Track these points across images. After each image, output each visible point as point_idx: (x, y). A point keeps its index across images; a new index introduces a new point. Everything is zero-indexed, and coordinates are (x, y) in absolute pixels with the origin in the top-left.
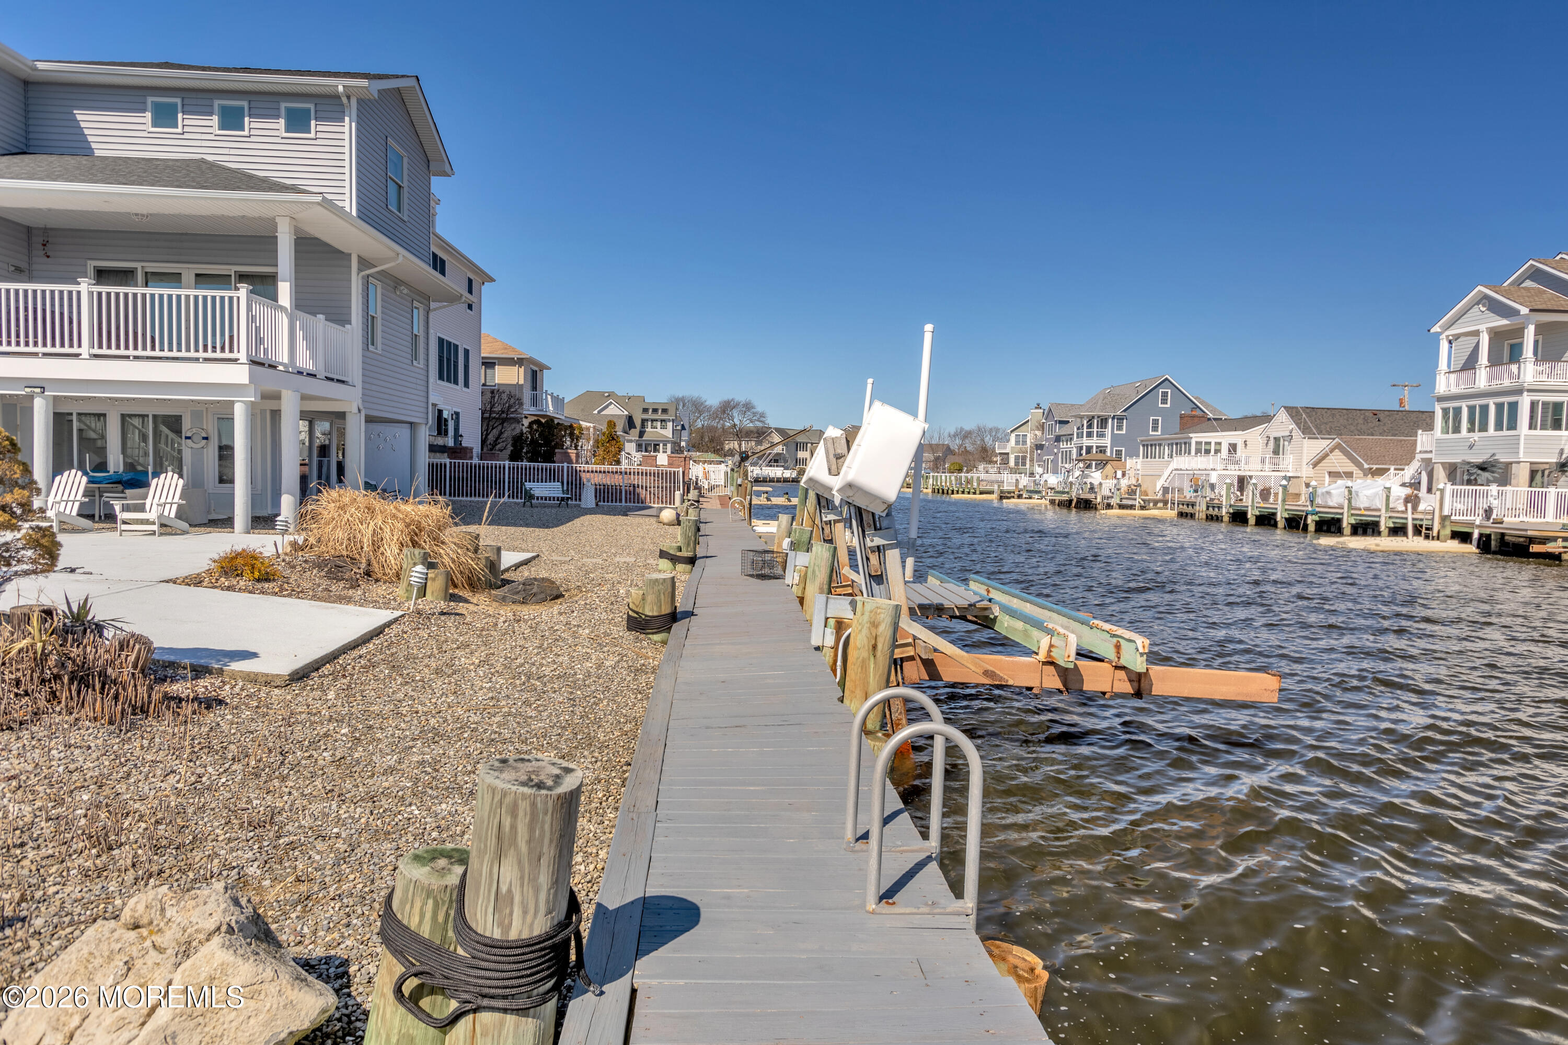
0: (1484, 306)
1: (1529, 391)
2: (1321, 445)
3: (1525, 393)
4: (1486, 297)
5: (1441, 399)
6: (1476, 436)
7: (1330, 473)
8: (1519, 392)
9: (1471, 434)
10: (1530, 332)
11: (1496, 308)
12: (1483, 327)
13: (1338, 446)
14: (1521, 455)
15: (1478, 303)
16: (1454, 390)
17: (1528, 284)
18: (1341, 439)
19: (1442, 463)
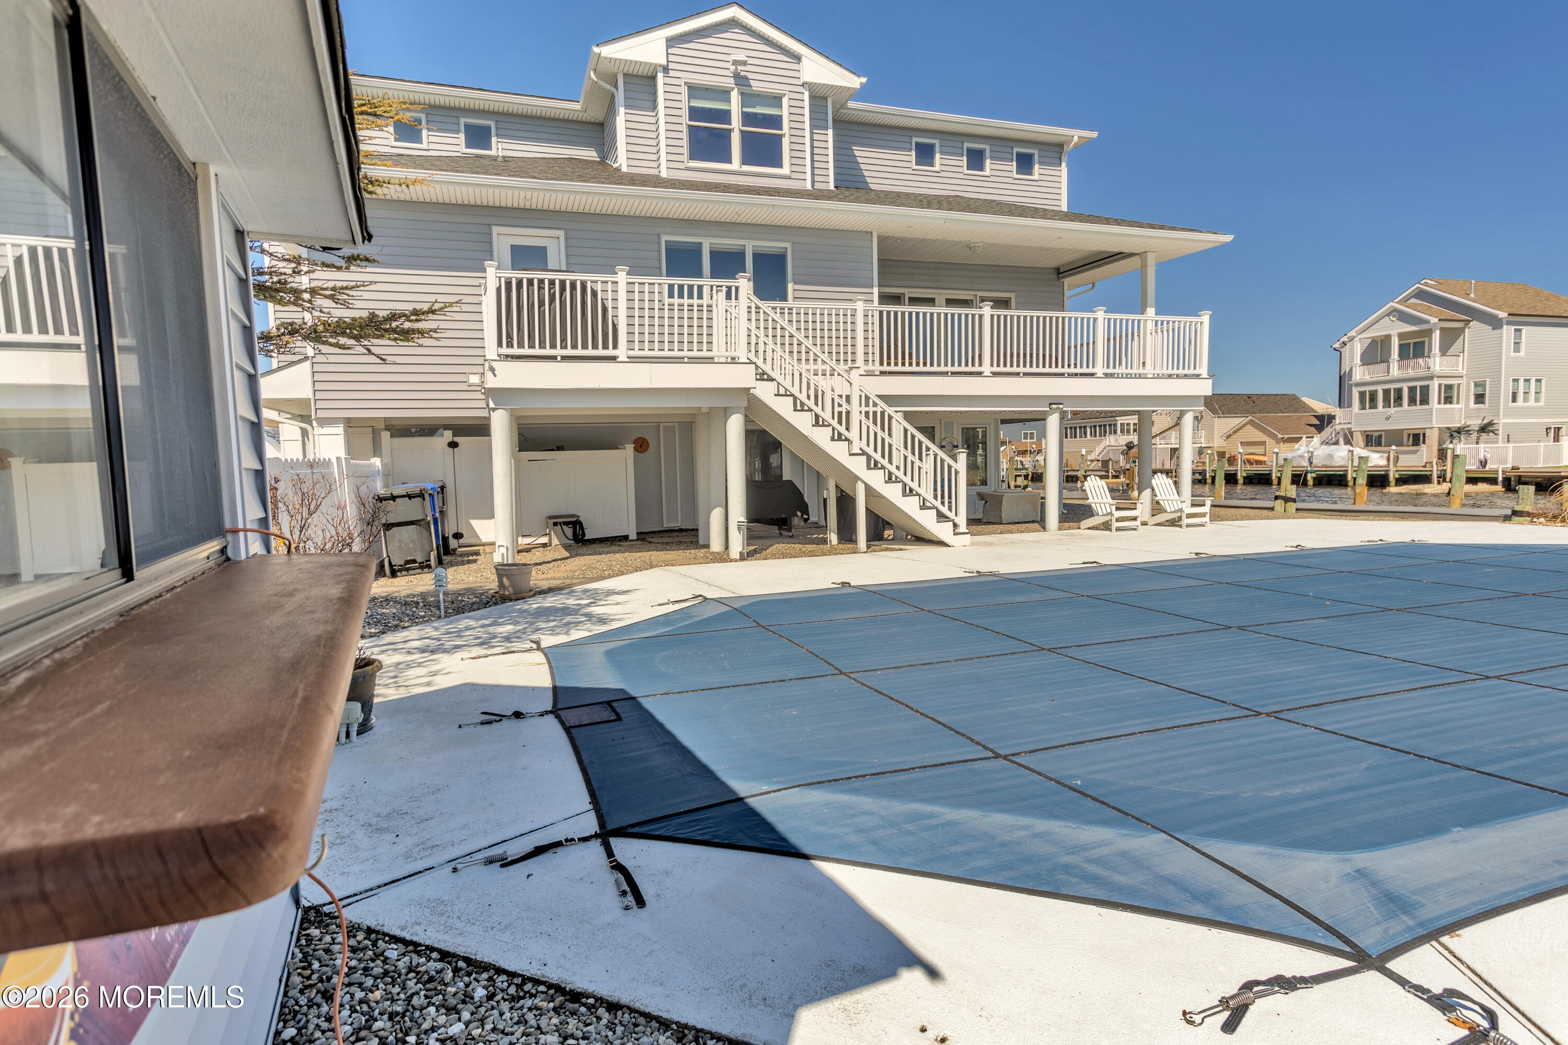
0: (1394, 316)
1: (1438, 377)
2: (1234, 422)
3: (1436, 379)
4: (1395, 310)
5: (1358, 385)
6: (1392, 410)
7: (1241, 442)
8: (1431, 378)
9: (1387, 409)
10: (1436, 335)
11: (1404, 317)
12: (1394, 333)
13: (1251, 423)
14: (1434, 423)
15: (1388, 315)
16: (1367, 378)
17: (1413, 300)
18: (1253, 417)
19: (1360, 431)
